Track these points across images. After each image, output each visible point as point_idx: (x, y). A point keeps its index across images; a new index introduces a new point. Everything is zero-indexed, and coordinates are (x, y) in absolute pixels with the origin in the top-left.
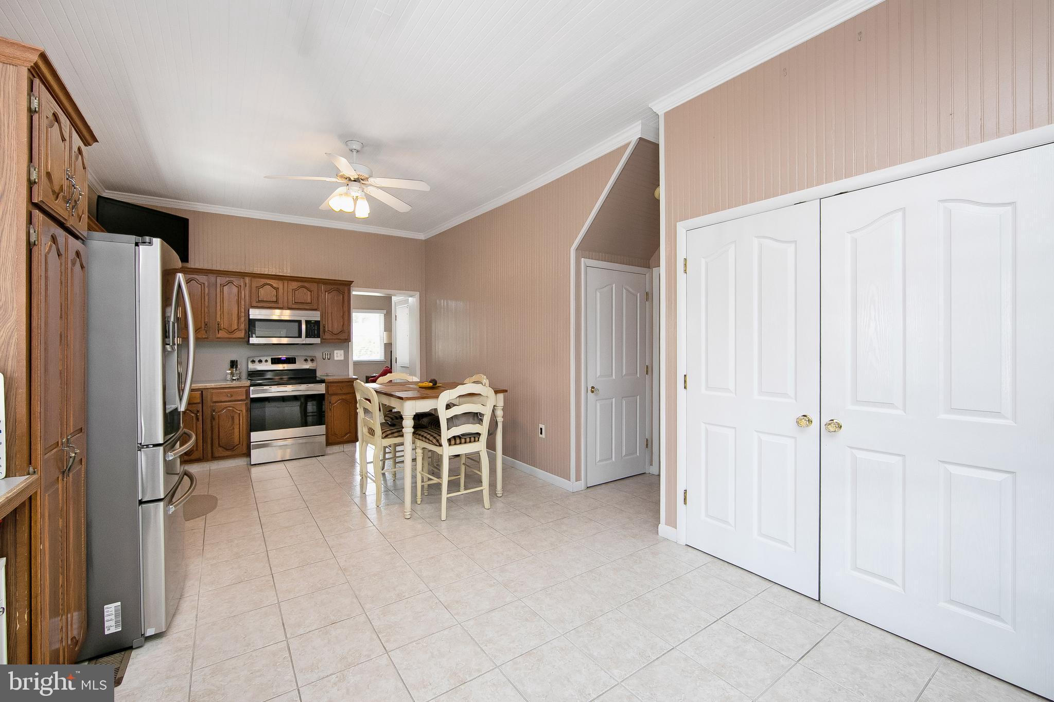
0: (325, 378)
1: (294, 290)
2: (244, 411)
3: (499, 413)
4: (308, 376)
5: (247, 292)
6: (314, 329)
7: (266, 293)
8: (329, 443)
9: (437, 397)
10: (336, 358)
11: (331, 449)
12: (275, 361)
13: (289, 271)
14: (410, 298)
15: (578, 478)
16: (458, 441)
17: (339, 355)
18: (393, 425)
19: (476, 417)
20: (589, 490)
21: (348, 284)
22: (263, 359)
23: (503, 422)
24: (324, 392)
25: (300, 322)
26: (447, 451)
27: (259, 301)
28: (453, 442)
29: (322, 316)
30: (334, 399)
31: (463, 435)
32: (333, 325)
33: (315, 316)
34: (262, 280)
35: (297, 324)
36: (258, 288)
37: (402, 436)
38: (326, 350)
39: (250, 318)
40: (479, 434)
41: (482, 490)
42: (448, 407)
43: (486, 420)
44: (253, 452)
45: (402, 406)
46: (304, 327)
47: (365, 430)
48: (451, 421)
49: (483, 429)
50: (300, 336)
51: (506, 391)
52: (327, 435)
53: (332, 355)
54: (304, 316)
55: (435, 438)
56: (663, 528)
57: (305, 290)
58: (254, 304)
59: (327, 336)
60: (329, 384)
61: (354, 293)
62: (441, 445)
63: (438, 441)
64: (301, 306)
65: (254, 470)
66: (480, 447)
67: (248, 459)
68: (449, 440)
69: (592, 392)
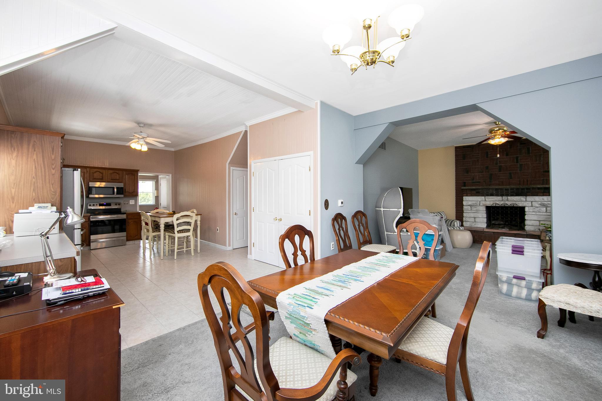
0: (126, 212)
1: (111, 174)
2: (87, 226)
3: (199, 223)
4: (118, 211)
5: (88, 175)
6: (120, 191)
7: (97, 175)
8: (128, 240)
9: (173, 217)
10: (130, 204)
11: (128, 243)
12: (100, 205)
13: (108, 165)
14: (167, 177)
15: (229, 245)
16: (181, 232)
17: (132, 202)
18: (157, 228)
19: (189, 224)
20: (234, 250)
21: (137, 171)
22: (95, 204)
23: (200, 226)
24: (126, 218)
25: (113, 188)
26: (177, 235)
27: (94, 179)
28: (179, 232)
29: (124, 185)
30: (130, 221)
31: (183, 230)
32: (129, 189)
33: (121, 185)
34: (95, 169)
35: (112, 189)
36: (93, 173)
37: (160, 232)
38: (125, 199)
39: (90, 186)
40: (190, 230)
41: (191, 249)
42: (177, 220)
43: (193, 225)
44: (91, 244)
45: (160, 220)
46: (115, 190)
47: (145, 230)
48: (179, 225)
49: (191, 228)
50: (114, 194)
51: (201, 215)
52: (127, 236)
53: (129, 202)
54: (115, 185)
55: (172, 231)
56: (249, 256)
57: (116, 174)
58: (91, 180)
59: (127, 194)
60: (128, 215)
61: (139, 174)
62: (175, 233)
63: (173, 232)
64: (114, 181)
65: (92, 251)
66: (190, 234)
67: (89, 247)
68: (178, 231)
69: (235, 215)
